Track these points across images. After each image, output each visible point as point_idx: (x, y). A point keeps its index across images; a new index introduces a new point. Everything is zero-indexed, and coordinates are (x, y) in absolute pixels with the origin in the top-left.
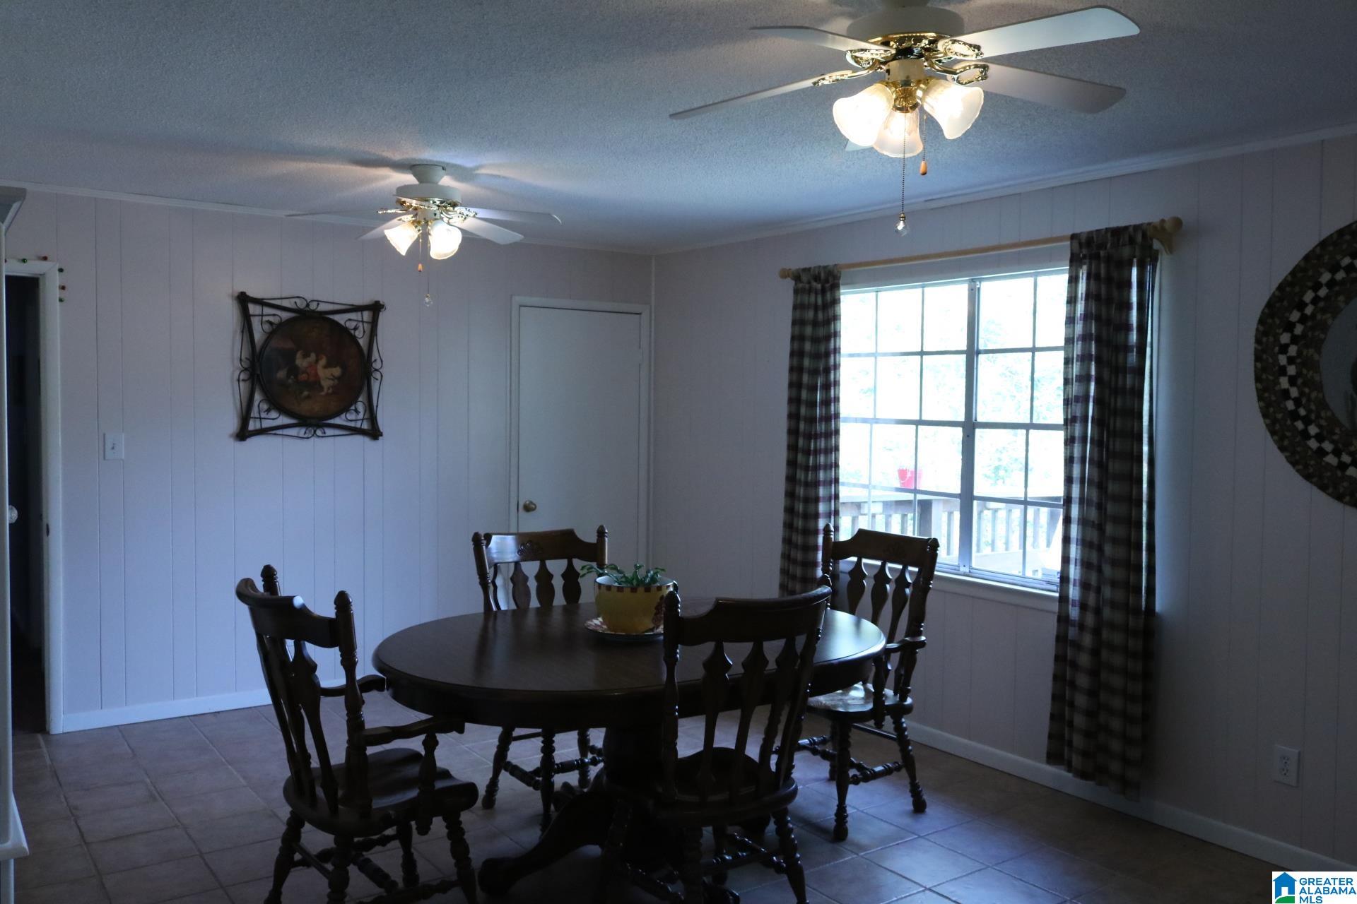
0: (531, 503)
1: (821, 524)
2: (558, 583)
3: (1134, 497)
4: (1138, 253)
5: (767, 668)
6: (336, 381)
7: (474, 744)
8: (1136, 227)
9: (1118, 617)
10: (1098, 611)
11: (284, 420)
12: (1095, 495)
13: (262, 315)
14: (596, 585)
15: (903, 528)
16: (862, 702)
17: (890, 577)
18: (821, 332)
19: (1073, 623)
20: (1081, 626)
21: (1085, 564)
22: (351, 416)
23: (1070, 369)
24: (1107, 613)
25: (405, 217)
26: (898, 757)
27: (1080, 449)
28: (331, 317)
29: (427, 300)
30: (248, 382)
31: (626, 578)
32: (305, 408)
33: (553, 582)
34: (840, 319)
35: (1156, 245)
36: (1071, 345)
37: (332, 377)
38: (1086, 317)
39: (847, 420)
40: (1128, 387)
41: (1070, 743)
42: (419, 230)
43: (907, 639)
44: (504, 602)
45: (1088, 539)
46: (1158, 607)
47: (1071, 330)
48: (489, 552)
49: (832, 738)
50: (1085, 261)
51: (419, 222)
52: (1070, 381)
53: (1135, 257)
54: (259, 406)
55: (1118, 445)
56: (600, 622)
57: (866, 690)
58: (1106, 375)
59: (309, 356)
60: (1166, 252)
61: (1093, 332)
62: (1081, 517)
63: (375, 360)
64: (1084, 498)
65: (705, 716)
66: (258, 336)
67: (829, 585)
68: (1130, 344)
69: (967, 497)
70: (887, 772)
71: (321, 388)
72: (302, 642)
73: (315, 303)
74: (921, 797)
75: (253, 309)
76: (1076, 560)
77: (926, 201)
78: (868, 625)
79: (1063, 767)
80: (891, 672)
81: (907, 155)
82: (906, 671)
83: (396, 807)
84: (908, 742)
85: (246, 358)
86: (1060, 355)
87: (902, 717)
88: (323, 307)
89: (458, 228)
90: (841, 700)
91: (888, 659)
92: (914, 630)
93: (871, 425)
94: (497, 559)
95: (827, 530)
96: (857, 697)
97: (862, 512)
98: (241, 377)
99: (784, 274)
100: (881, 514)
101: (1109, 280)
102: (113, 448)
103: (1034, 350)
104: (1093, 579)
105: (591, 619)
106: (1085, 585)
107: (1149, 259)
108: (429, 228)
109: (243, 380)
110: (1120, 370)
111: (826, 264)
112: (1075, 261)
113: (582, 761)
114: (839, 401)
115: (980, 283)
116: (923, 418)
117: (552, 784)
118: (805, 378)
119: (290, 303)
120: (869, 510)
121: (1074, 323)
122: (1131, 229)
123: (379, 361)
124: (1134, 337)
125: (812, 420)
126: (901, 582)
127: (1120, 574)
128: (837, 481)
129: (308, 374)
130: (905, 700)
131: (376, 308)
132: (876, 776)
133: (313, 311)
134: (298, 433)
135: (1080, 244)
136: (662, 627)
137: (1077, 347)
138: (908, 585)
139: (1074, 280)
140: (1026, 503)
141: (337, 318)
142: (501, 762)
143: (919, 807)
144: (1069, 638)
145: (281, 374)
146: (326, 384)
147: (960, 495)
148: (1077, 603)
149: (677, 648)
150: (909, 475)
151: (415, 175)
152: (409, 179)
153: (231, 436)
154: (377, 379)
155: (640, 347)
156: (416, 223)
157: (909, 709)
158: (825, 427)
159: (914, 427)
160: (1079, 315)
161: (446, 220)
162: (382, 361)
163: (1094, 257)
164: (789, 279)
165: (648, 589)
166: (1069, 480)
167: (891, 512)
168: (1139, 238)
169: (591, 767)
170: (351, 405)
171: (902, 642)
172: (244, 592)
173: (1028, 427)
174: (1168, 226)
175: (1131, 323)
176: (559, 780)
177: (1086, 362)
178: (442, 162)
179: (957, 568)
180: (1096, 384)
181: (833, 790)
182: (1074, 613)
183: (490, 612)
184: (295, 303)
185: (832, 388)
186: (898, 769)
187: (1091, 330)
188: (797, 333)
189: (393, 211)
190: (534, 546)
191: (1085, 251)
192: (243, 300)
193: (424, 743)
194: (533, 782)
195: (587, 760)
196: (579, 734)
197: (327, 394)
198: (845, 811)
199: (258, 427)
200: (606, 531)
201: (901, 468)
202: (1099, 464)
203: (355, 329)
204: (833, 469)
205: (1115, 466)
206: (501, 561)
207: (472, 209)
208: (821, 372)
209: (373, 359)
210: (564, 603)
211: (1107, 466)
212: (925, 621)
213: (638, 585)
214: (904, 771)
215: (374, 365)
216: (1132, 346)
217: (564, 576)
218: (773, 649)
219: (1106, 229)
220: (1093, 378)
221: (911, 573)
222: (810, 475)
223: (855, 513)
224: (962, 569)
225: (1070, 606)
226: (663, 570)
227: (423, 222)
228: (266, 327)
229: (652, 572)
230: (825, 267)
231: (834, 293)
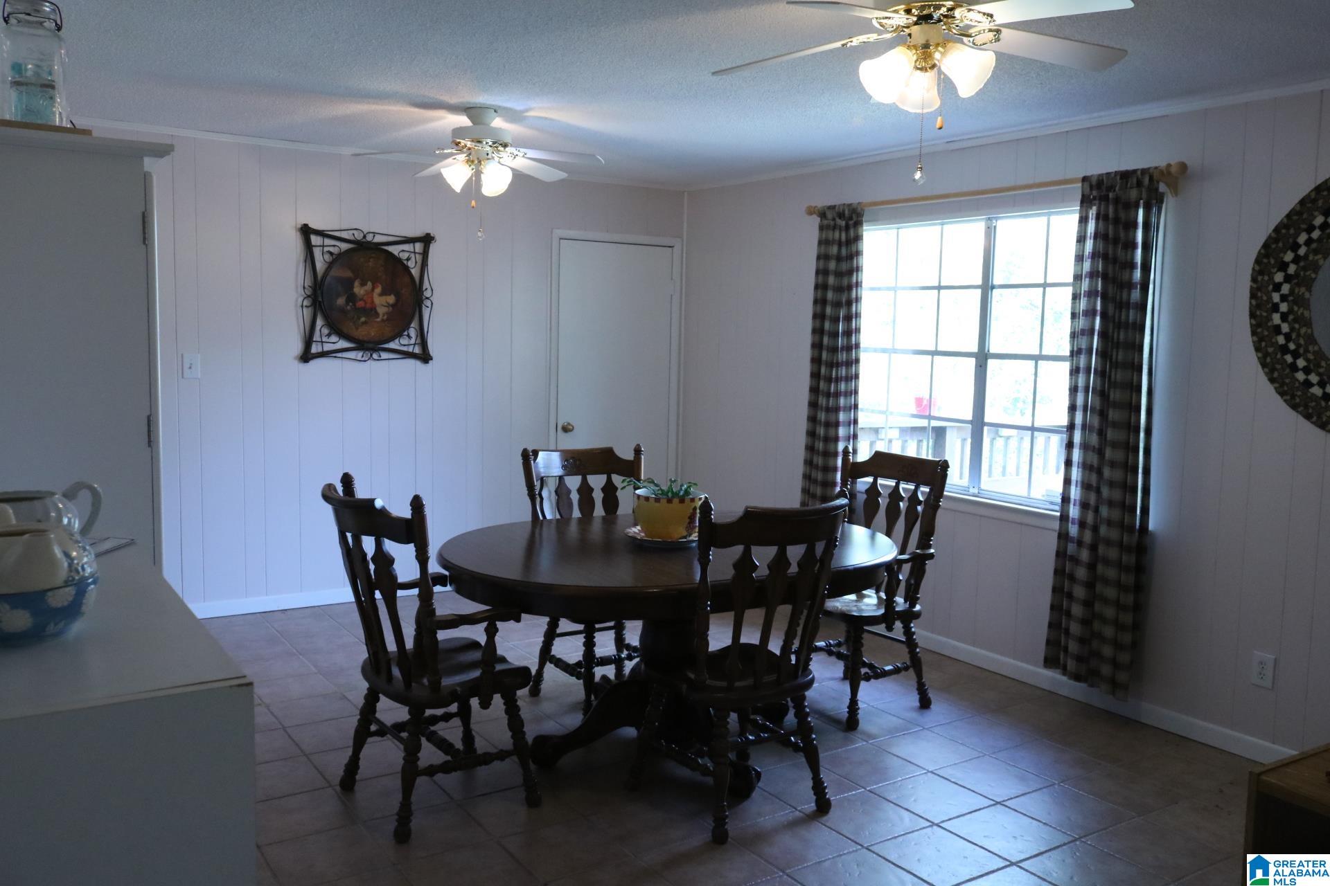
0: (569, 424)
1: (841, 446)
2: (598, 496)
3: (1132, 424)
4: (1144, 195)
5: (789, 571)
6: (391, 308)
7: (519, 642)
8: (1144, 171)
9: (1114, 534)
10: (1095, 529)
11: (343, 344)
12: (1096, 422)
13: (323, 246)
14: (636, 497)
15: (918, 452)
16: (875, 608)
17: (904, 495)
18: (844, 266)
19: (1071, 540)
20: (1080, 543)
21: (1086, 486)
22: (404, 341)
23: (1078, 304)
24: (1103, 530)
25: (460, 156)
26: (907, 660)
27: (1084, 379)
28: (386, 248)
29: (479, 234)
30: (310, 308)
31: (662, 490)
32: (361, 333)
33: (593, 495)
34: (862, 255)
35: (1162, 187)
36: (1079, 282)
37: (386, 304)
38: (1094, 255)
39: (866, 350)
40: (1130, 321)
41: (1066, 650)
42: (473, 169)
43: (918, 551)
44: (549, 512)
45: (1089, 463)
46: (1152, 526)
47: (1079, 268)
48: (536, 467)
49: (847, 641)
50: (1094, 202)
51: (473, 161)
52: (1077, 315)
53: (1141, 199)
54: (320, 331)
55: (1119, 375)
56: (639, 530)
57: (879, 598)
58: (1111, 311)
59: (366, 285)
60: (1173, 196)
61: (1100, 270)
62: (1082, 442)
63: (426, 289)
64: (1086, 424)
65: (732, 613)
66: (320, 266)
67: (846, 497)
68: (1134, 281)
69: (978, 423)
70: (897, 671)
71: (377, 314)
72: (382, 539)
73: (371, 235)
74: (927, 695)
75: (315, 240)
76: (1077, 481)
77: (947, 142)
78: (882, 538)
79: (1059, 670)
80: (902, 582)
81: (925, 111)
82: (915, 582)
83: (462, 684)
84: (916, 645)
85: (309, 286)
86: (1070, 290)
87: (911, 622)
88: (378, 239)
89: (510, 167)
90: (856, 606)
91: (900, 569)
92: (925, 542)
93: (890, 354)
94: (544, 473)
95: (846, 452)
96: (870, 603)
97: (880, 437)
98: (305, 303)
99: (811, 211)
100: (897, 439)
101: (1117, 221)
102: (190, 368)
103: (1045, 285)
104: (1092, 499)
105: (629, 527)
106: (1084, 505)
107: (1154, 201)
108: (482, 167)
109: (306, 306)
110: (1123, 305)
111: (850, 203)
112: (1085, 202)
113: (619, 656)
114: (859, 332)
115: (996, 221)
116: (939, 349)
117: (593, 675)
118: (829, 310)
119: (348, 234)
120: (886, 435)
121: (1083, 261)
122: (1139, 173)
123: (429, 290)
124: (1138, 274)
125: (834, 350)
126: (913, 499)
127: (1117, 495)
128: (856, 406)
129: (365, 301)
130: (914, 607)
131: (427, 240)
132: (885, 674)
133: (369, 243)
134: (356, 356)
135: (1091, 187)
136: (696, 534)
137: (1085, 284)
138: (920, 503)
139: (1084, 221)
140: (1033, 429)
141: (390, 249)
142: (546, 654)
143: (925, 704)
144: (1068, 553)
145: (341, 301)
146: (381, 310)
147: (972, 421)
148: (1076, 521)
149: (710, 550)
150: (925, 402)
151: (469, 117)
152: (463, 121)
153: (295, 358)
154: (428, 307)
155: (672, 279)
156: (469, 162)
157: (917, 615)
158: (846, 356)
159: (930, 357)
160: (1087, 254)
161: (497, 159)
162: (432, 290)
163: (1104, 199)
164: (815, 216)
165: (682, 501)
166: (1072, 408)
167: (908, 438)
168: (1146, 181)
169: (627, 662)
170: (404, 331)
171: (913, 553)
172: (328, 494)
173: (1037, 358)
174: (1173, 170)
175: (1135, 261)
176: (599, 672)
177: (1093, 298)
178: (493, 106)
179: (968, 489)
180: (1101, 318)
181: (847, 687)
182: (1073, 530)
183: (537, 520)
184: (354, 234)
185: (854, 320)
186: (906, 669)
187: (1098, 268)
188: (821, 266)
189: (449, 151)
190: (578, 462)
191: (1095, 193)
192: (306, 231)
193: (486, 630)
194: (576, 673)
195: (623, 656)
196: (616, 633)
197: (383, 320)
198: (857, 705)
199: (320, 350)
200: (643, 449)
201: (918, 396)
202: (1102, 394)
203: (408, 259)
204: (853, 396)
205: (1115, 395)
206: (547, 475)
207: (522, 150)
208: (844, 304)
209: (424, 289)
210: (603, 514)
211: (1109, 396)
212: (935, 535)
213: (673, 497)
214: (911, 671)
215: (425, 293)
216: (1136, 283)
217: (603, 489)
218: (795, 552)
219: (1116, 172)
220: (1099, 312)
221: (923, 493)
222: (831, 401)
223: (873, 437)
224: (972, 491)
225: (1070, 524)
226: (695, 484)
227: (476, 161)
228: (327, 257)
229: (685, 486)
230: (850, 205)
231: (857, 230)
